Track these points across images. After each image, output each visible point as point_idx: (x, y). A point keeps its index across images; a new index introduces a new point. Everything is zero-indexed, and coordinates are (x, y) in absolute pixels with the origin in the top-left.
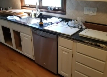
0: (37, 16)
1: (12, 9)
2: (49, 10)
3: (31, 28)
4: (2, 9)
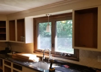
2: (62, 56)
4: (14, 53)
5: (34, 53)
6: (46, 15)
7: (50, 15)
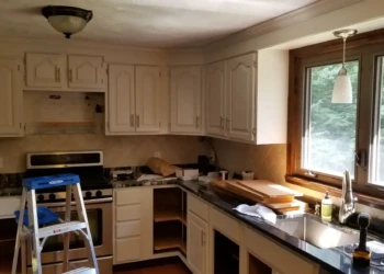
0: (343, 218)
1: (255, 178)
3: (318, 266)
4: (224, 173)
5: (288, 181)
6: (336, 33)
7: (352, 32)
